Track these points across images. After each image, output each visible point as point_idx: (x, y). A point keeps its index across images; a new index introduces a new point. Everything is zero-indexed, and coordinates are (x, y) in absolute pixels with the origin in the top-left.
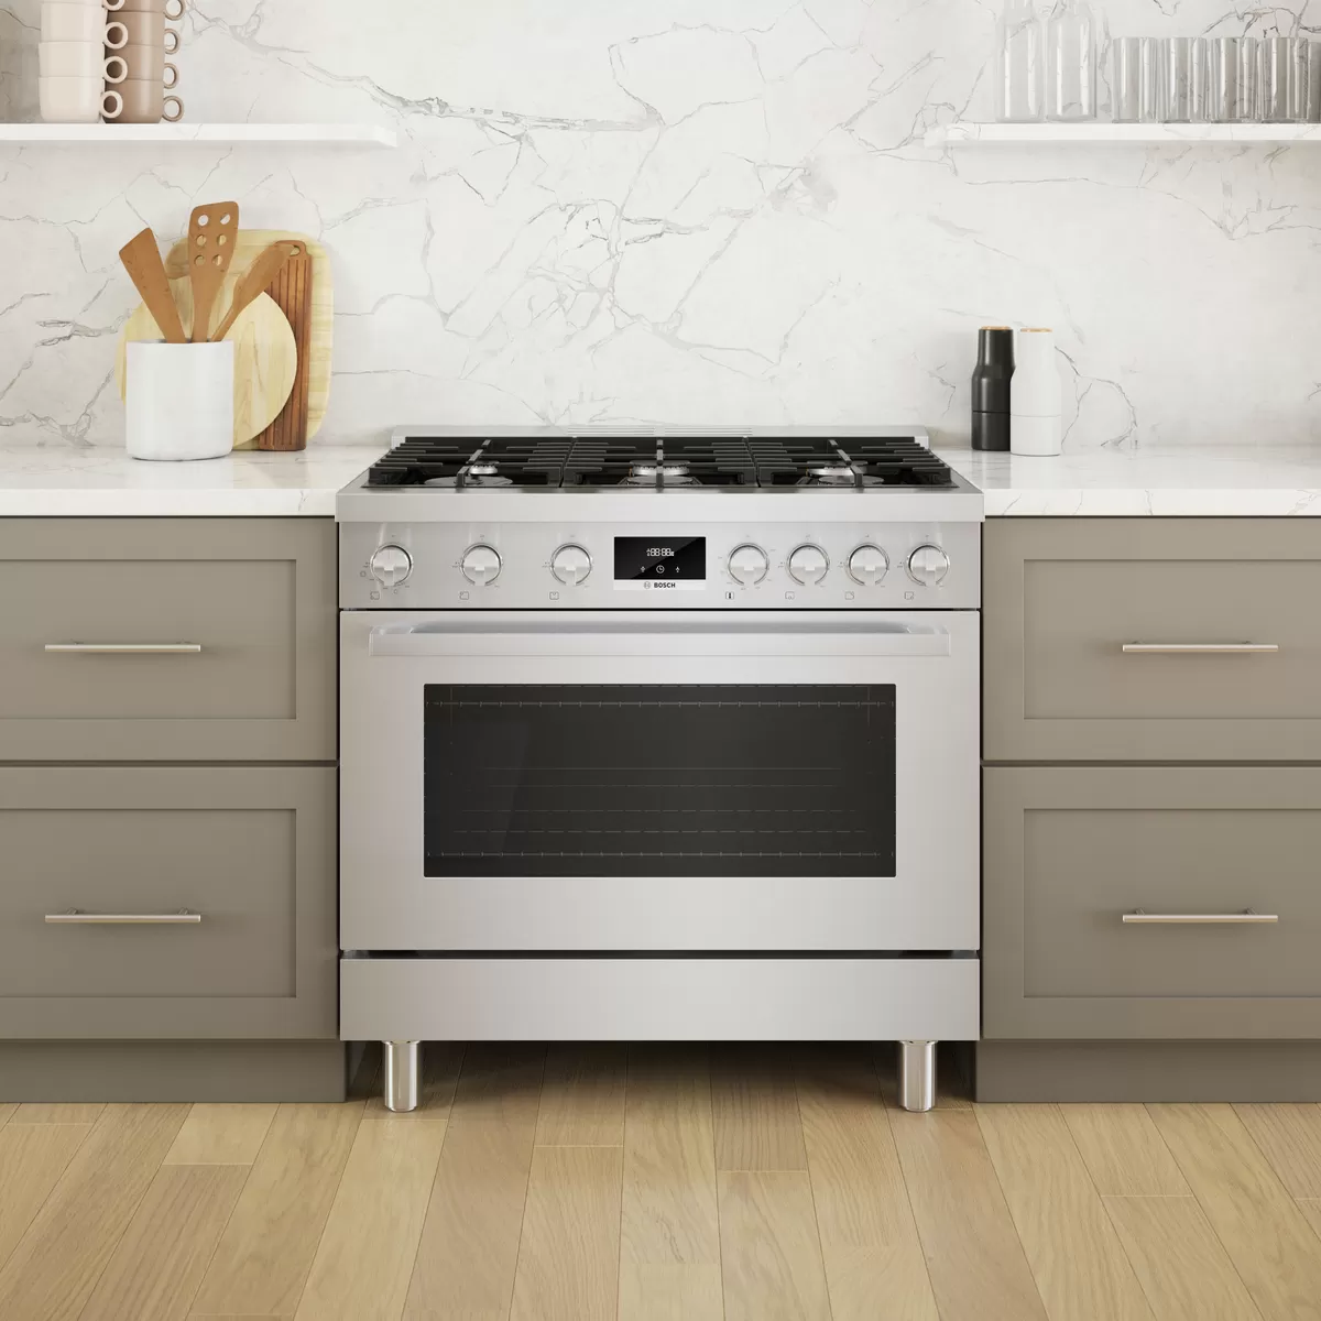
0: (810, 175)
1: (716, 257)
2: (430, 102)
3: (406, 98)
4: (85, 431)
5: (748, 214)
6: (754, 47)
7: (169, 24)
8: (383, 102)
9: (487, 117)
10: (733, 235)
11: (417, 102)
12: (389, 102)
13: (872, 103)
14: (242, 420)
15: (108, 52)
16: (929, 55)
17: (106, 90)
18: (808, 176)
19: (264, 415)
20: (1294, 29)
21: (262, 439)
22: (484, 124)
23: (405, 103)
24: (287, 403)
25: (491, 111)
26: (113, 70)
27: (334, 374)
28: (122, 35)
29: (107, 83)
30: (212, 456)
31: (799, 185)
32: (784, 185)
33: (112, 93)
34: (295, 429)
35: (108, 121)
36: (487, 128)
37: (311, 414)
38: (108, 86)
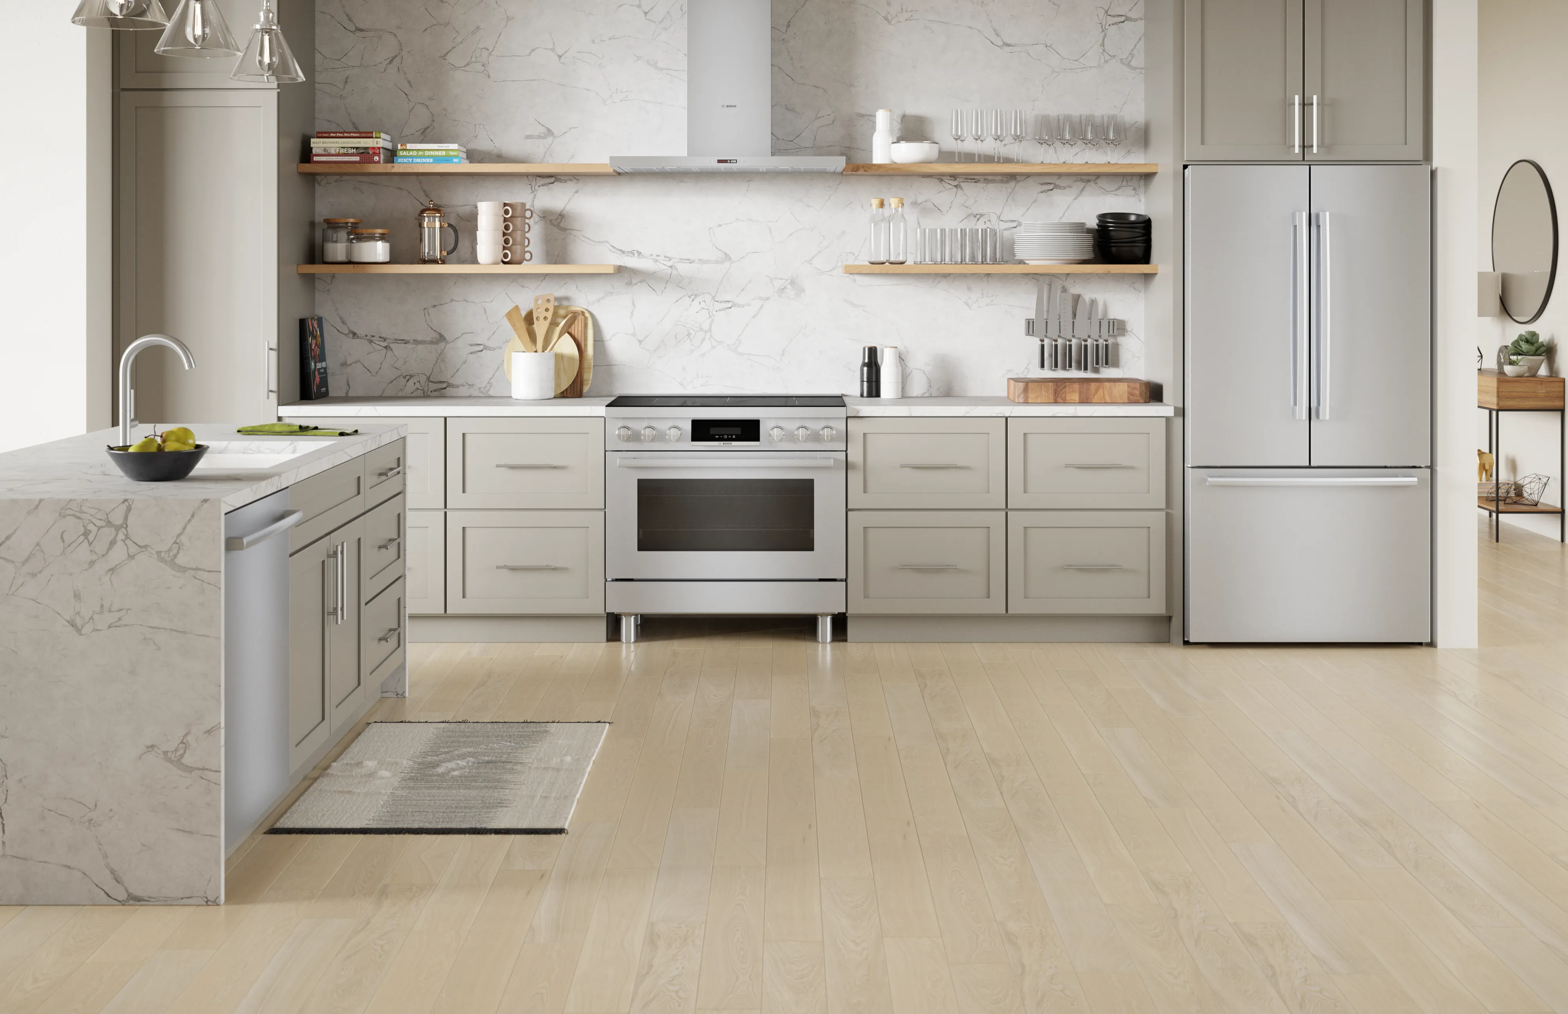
0: (793, 282)
1: (754, 317)
2: (634, 252)
3: (624, 250)
4: (488, 390)
5: (767, 299)
6: (770, 229)
7: (527, 221)
8: (614, 252)
9: (658, 258)
10: (761, 307)
11: (628, 252)
12: (616, 252)
13: (820, 252)
14: (557, 385)
15: (504, 234)
16: (844, 232)
17: (503, 250)
18: (793, 283)
19: (565, 385)
20: (997, 222)
21: (565, 393)
22: (657, 261)
23: (623, 252)
24: (575, 378)
25: (659, 256)
26: (506, 241)
27: (594, 366)
28: (510, 227)
29: (504, 247)
30: (548, 398)
31: (789, 287)
32: (782, 287)
33: (506, 251)
34: (579, 388)
35: (504, 263)
36: (658, 263)
37: (585, 382)
38: (504, 248)
